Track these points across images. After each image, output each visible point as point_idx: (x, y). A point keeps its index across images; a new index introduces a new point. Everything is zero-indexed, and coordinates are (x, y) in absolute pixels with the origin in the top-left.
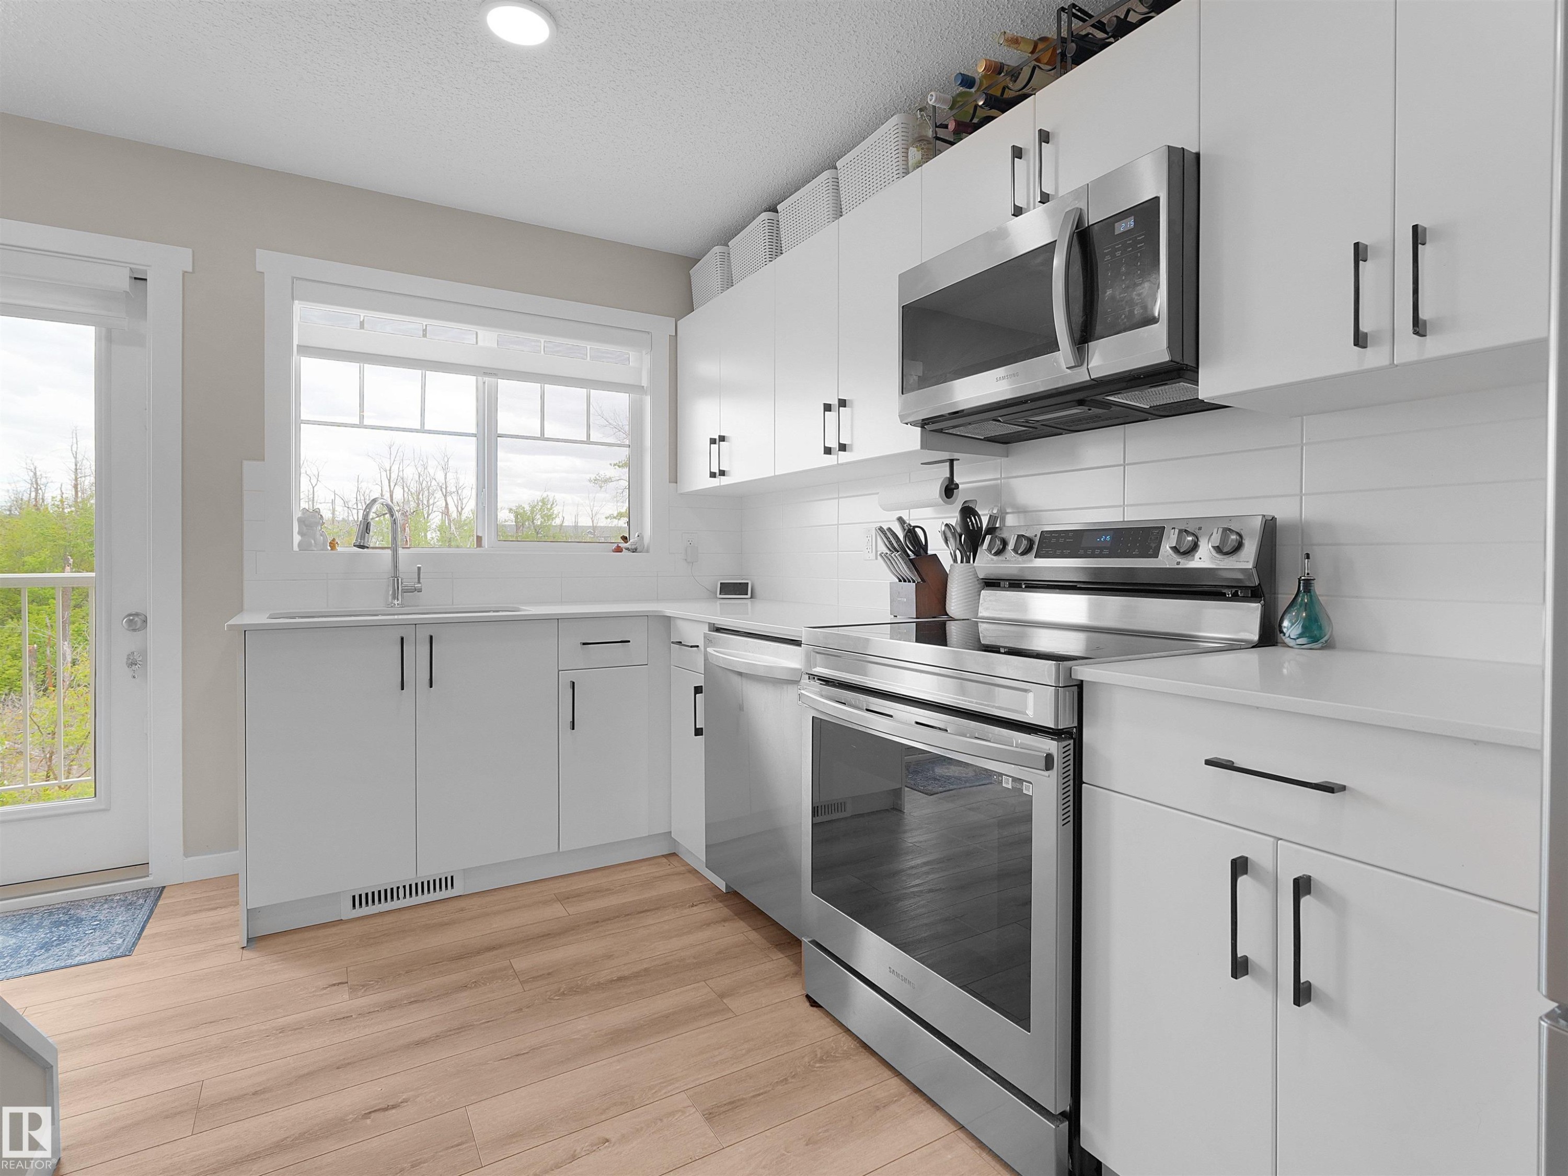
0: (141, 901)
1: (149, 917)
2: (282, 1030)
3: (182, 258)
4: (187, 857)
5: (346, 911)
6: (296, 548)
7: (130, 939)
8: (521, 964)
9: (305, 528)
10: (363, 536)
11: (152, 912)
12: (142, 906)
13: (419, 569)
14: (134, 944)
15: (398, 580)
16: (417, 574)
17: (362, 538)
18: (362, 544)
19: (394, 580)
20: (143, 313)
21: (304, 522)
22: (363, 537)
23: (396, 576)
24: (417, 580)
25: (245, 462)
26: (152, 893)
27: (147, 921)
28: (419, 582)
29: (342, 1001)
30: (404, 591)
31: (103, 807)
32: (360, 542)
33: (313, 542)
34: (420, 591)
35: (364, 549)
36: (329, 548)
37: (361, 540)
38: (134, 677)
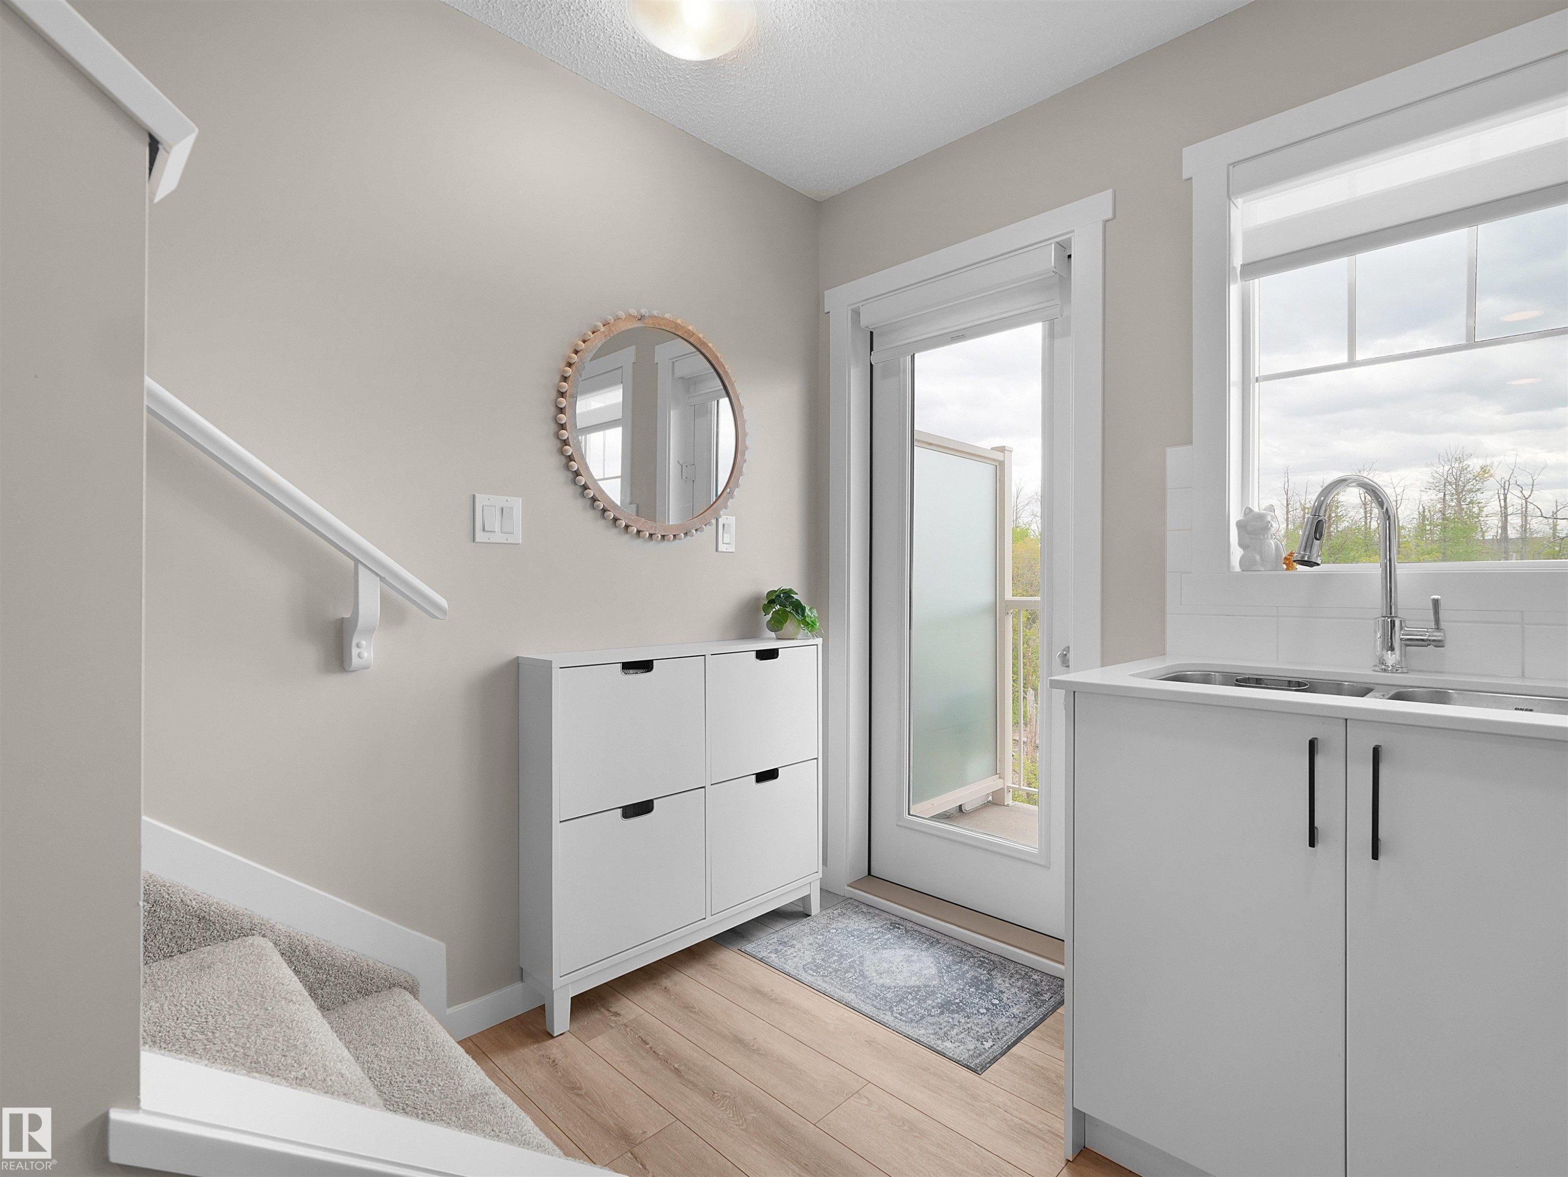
6: (1236, 567)
9: (1247, 538)
10: (1309, 543)
13: (1436, 603)
15: (1393, 622)
16: (1432, 612)
17: (1308, 550)
18: (1306, 559)
19: (1384, 623)
21: (1245, 528)
22: (1308, 546)
23: (1390, 614)
24: (1433, 625)
28: (1438, 627)
30: (1409, 643)
31: (1043, 863)
32: (1303, 556)
33: (1258, 557)
34: (1439, 644)
35: (1312, 566)
36: (1285, 566)
37: (1305, 550)
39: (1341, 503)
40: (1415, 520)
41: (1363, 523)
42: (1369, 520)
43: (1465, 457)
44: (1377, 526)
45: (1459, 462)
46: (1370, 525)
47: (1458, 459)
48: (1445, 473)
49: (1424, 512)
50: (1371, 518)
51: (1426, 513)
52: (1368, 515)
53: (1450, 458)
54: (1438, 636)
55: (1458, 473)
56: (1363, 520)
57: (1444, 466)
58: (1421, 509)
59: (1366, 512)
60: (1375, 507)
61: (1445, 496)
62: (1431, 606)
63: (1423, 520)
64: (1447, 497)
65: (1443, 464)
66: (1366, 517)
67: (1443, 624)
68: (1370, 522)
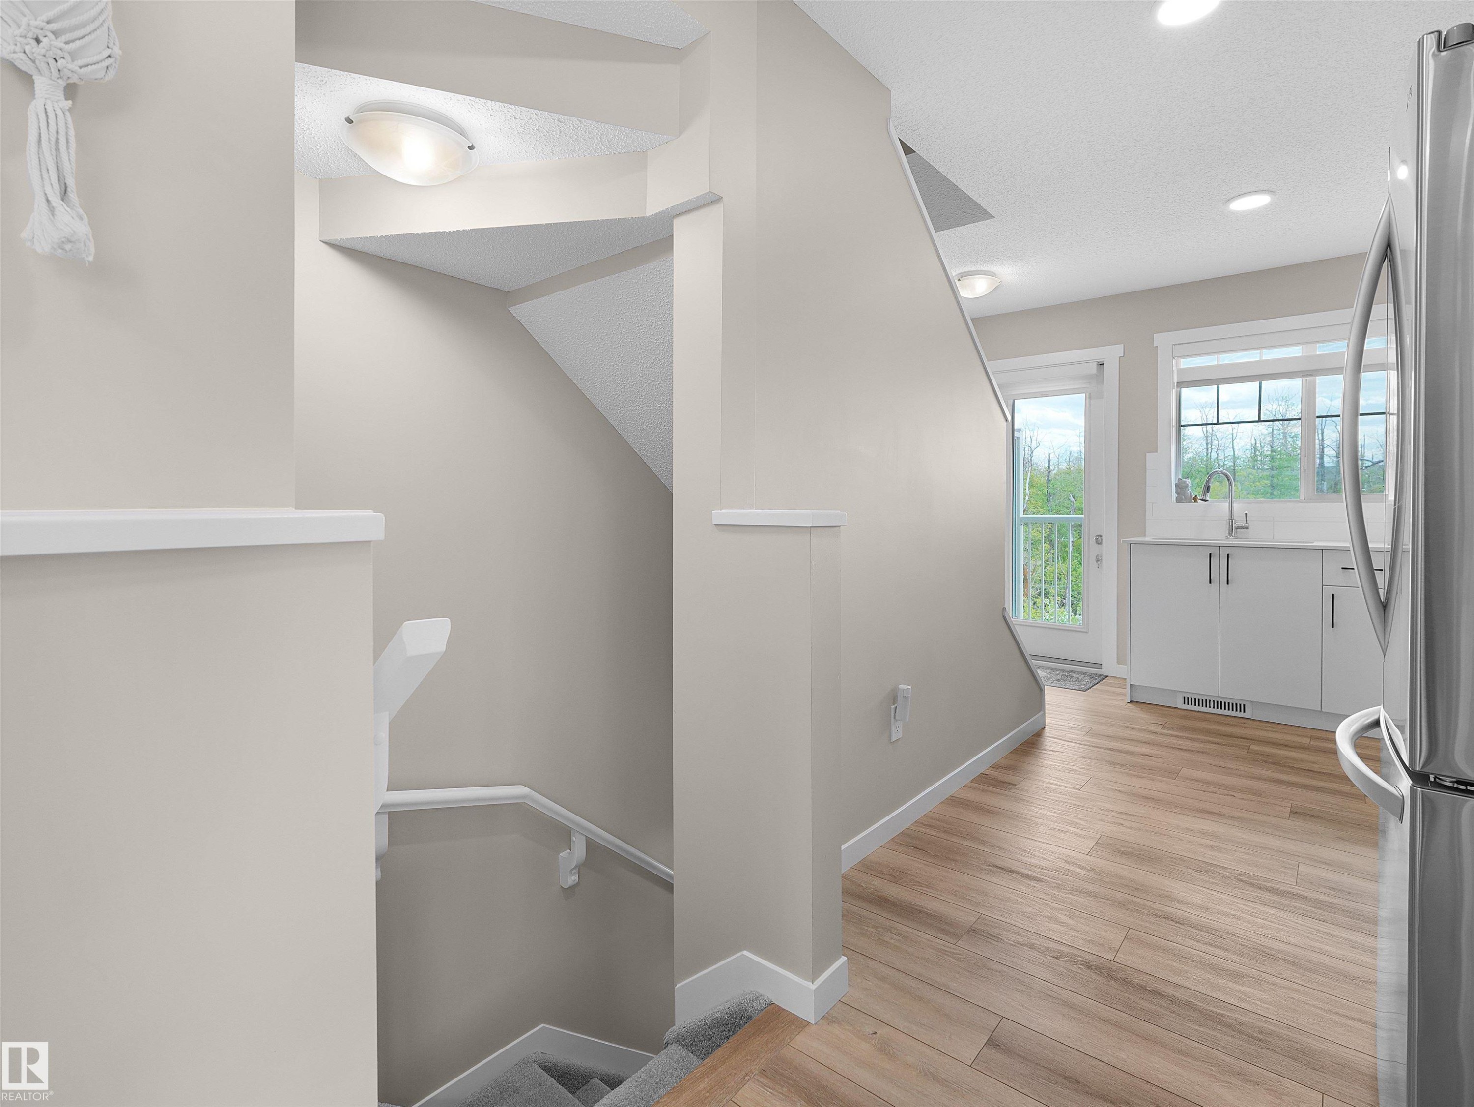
0: (1096, 678)
1: (1097, 683)
2: (1128, 727)
3: (1118, 350)
4: (1118, 664)
5: (1180, 705)
6: (1174, 501)
7: (1087, 687)
8: (1254, 747)
9: (1179, 490)
10: (1205, 494)
11: (1099, 682)
12: (1097, 679)
13: (1246, 514)
14: (1088, 689)
15: (1232, 521)
16: (1245, 518)
18: (1204, 499)
19: (1229, 521)
20: (1102, 382)
21: (1179, 486)
23: (1231, 518)
24: (1245, 522)
25: (1147, 454)
26: (1102, 677)
27: (1095, 684)
28: (1247, 523)
29: (1158, 729)
30: (1238, 528)
31: (1085, 631)
33: (1183, 497)
34: (1247, 528)
35: (1205, 502)
36: (1193, 501)
37: (1203, 496)
38: (1098, 567)
39: (1188, 437)
40: (1248, 451)
41: (1205, 454)
42: (1210, 451)
43: (1290, 397)
44: (1216, 456)
45: (1285, 400)
46: (1211, 456)
47: (1284, 397)
48: (1274, 410)
49: (1256, 444)
50: (1212, 449)
51: (1257, 445)
52: (1209, 446)
53: (1278, 397)
54: (1247, 525)
55: (1284, 410)
56: (1205, 450)
57: (1272, 405)
58: (1253, 442)
59: (1207, 444)
60: (1215, 440)
61: (1273, 431)
62: (1245, 515)
63: (1255, 451)
64: (1275, 432)
65: (1272, 403)
66: (1207, 450)
67: (1248, 522)
68: (1211, 453)
